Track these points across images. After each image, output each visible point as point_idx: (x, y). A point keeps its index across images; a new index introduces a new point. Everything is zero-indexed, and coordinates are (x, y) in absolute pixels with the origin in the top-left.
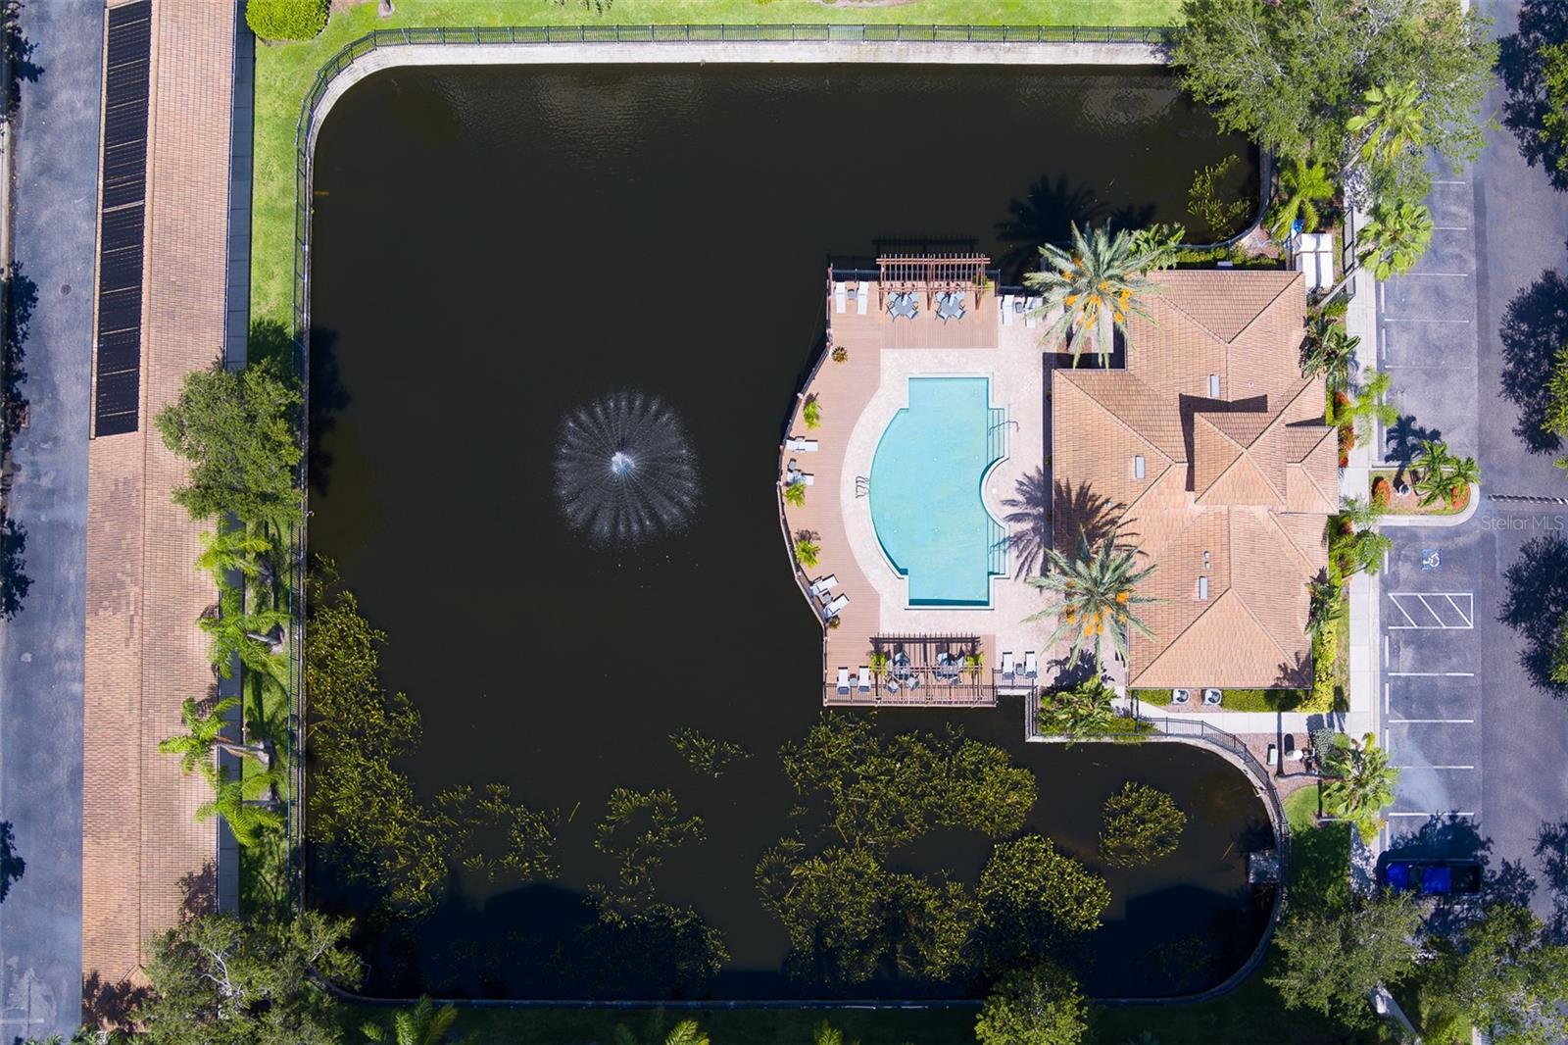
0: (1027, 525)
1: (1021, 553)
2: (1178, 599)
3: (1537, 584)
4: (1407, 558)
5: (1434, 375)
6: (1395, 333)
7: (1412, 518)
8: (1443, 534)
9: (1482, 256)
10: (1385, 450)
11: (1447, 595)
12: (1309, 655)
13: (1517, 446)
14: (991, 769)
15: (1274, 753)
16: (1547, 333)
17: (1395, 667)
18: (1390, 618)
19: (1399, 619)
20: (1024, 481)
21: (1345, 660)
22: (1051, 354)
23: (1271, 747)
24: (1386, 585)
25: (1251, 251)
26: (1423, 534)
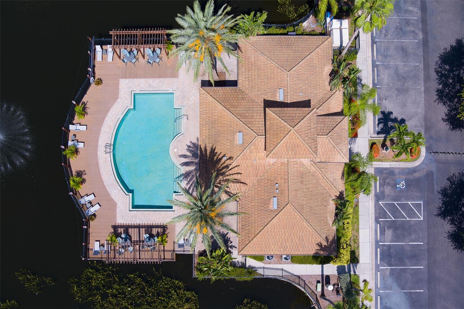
0: (192, 168)
1: (189, 182)
2: (263, 208)
3: (455, 197)
4: (389, 184)
5: (402, 91)
6: (381, 70)
7: (391, 163)
8: (407, 171)
9: (425, 32)
10: (377, 129)
11: (409, 203)
12: (335, 238)
13: (444, 127)
14: (175, 291)
15: (319, 286)
16: (458, 70)
17: (382, 240)
18: (380, 214)
19: (385, 215)
20: (191, 145)
21: (357, 237)
22: (205, 81)
23: (318, 282)
24: (378, 197)
25: (308, 29)
26: (397, 171)
